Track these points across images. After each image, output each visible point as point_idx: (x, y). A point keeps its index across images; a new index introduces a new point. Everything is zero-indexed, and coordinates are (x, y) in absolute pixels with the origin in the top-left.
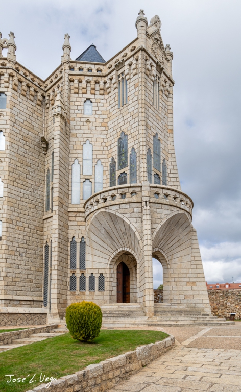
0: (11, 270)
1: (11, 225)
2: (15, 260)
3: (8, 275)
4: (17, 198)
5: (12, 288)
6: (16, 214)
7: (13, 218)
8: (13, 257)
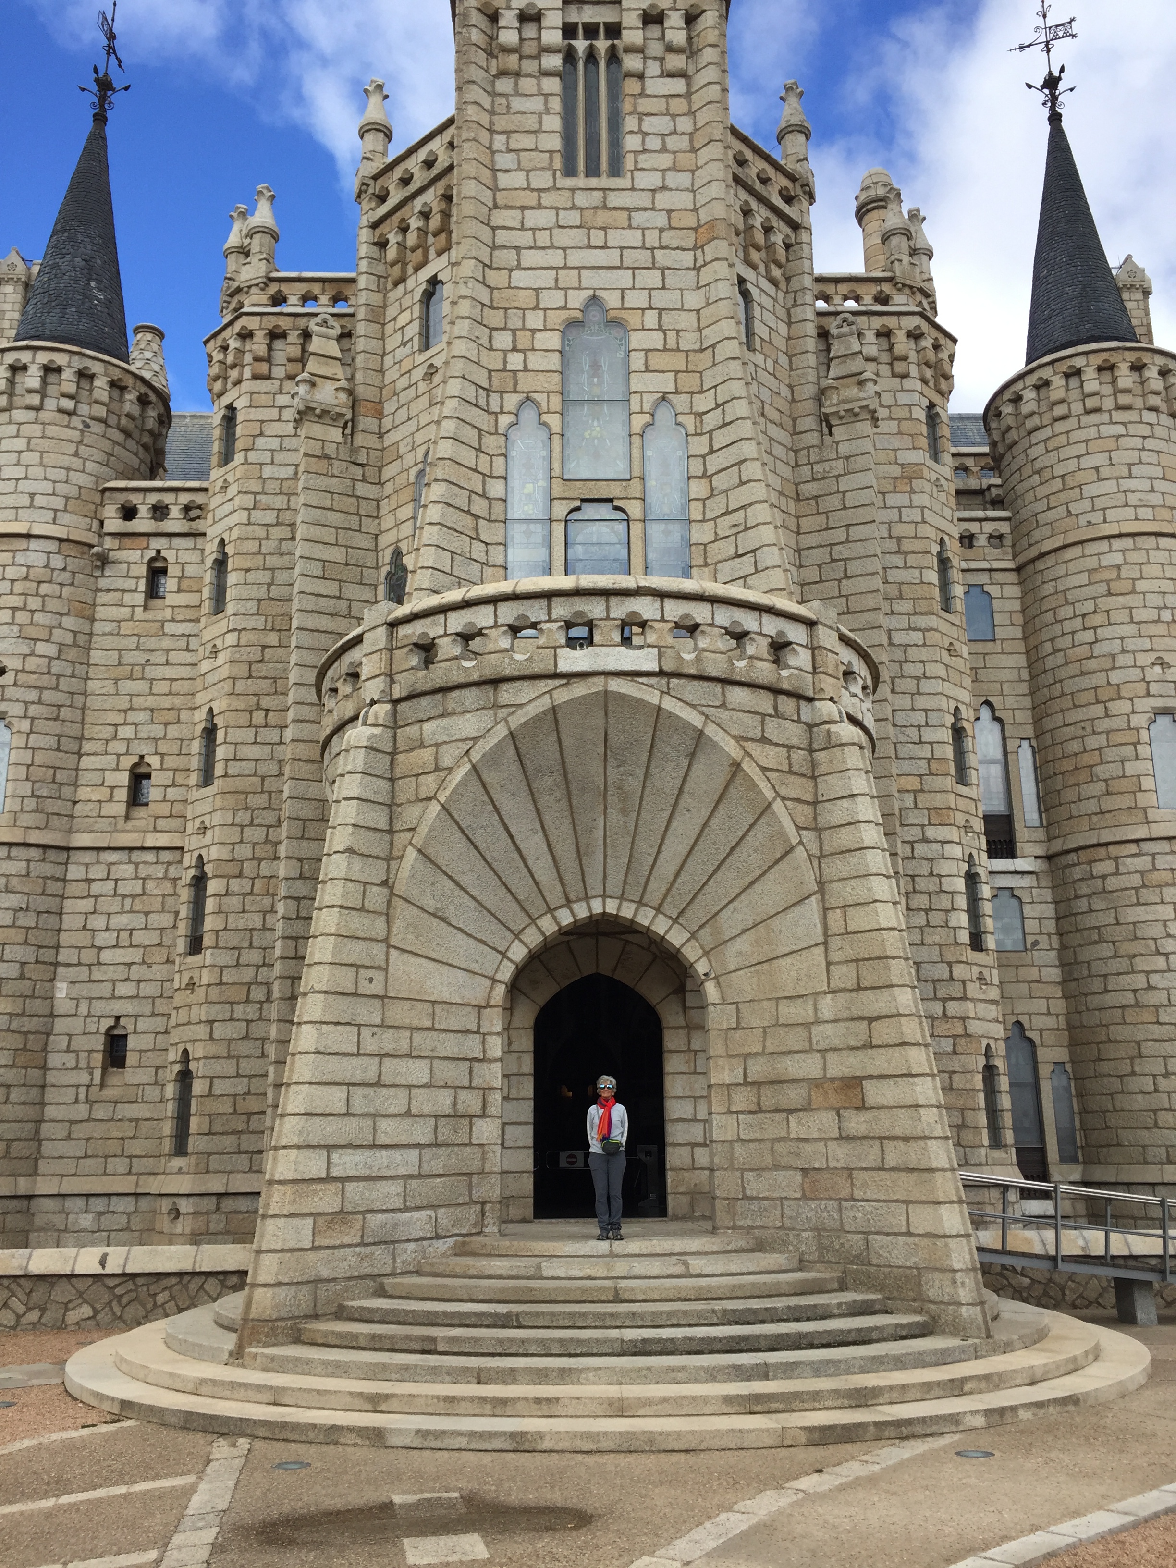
0: (229, 1067)
1: (236, 885)
2: (249, 1022)
3: (217, 1091)
4: (263, 769)
5: (229, 1142)
6: (258, 834)
7: (244, 852)
8: (239, 1011)
